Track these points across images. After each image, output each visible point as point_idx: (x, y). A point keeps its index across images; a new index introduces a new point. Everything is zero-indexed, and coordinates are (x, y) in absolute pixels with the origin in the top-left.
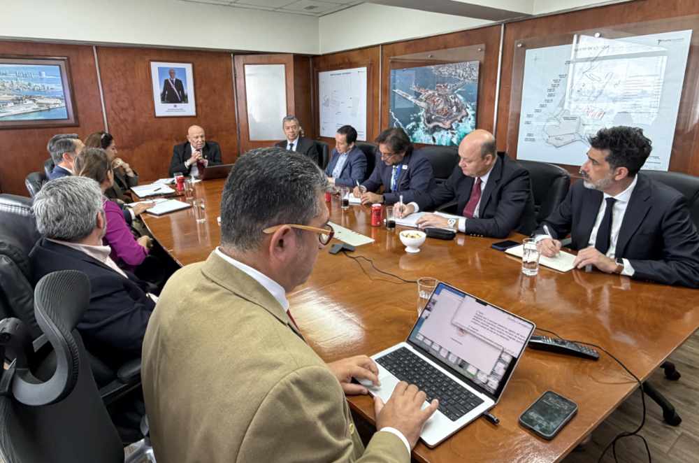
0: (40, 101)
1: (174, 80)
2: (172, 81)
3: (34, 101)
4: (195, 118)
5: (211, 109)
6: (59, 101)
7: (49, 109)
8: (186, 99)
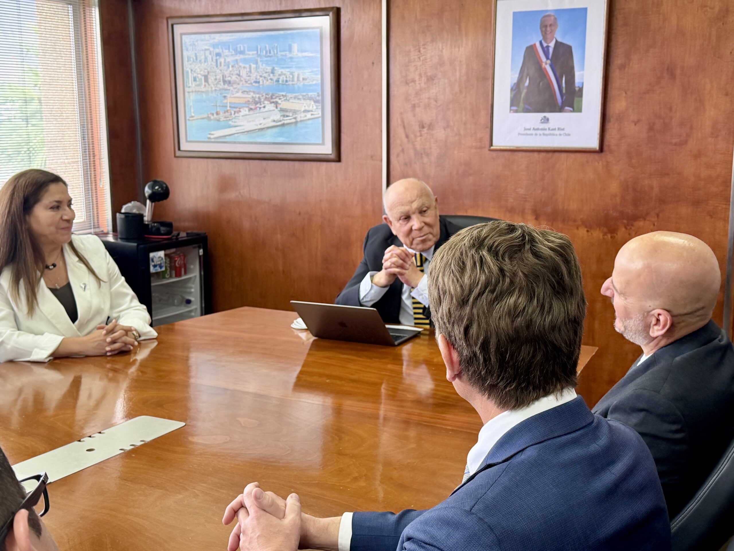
0: (284, 105)
1: (552, 45)
2: (546, 51)
3: (276, 103)
4: (596, 156)
5: (651, 128)
6: (312, 106)
7: (296, 123)
8: (576, 99)
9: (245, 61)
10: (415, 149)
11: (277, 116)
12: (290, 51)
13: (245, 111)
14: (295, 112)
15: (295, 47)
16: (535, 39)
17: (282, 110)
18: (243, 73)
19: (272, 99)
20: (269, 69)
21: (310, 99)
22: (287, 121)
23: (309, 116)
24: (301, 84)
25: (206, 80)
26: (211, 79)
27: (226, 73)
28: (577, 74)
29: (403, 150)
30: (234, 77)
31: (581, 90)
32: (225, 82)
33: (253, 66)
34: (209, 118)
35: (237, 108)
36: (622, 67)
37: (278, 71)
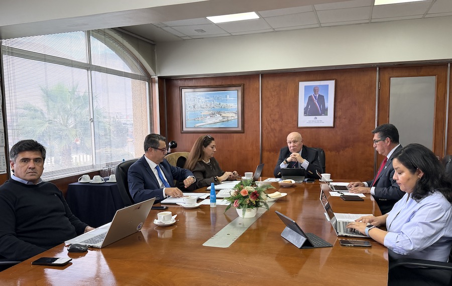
0: (223, 115)
1: (317, 95)
2: (315, 97)
3: (221, 114)
4: (332, 129)
5: (350, 120)
6: (234, 115)
7: (228, 121)
8: (326, 112)
9: (209, 101)
10: (271, 128)
11: (221, 119)
12: (226, 97)
13: (208, 117)
14: (228, 117)
15: (228, 96)
16: (312, 94)
17: (223, 116)
18: (208, 105)
19: (219, 113)
20: (218, 103)
21: (233, 113)
22: (224, 120)
23: (233, 118)
24: (230, 108)
25: (194, 107)
26: (196, 107)
27: (202, 105)
28: (326, 104)
29: (267, 129)
30: (205, 106)
31: (327, 109)
32: (201, 108)
33: (212, 102)
34: (195, 120)
35: (206, 116)
36: (340, 102)
37: (222, 104)
